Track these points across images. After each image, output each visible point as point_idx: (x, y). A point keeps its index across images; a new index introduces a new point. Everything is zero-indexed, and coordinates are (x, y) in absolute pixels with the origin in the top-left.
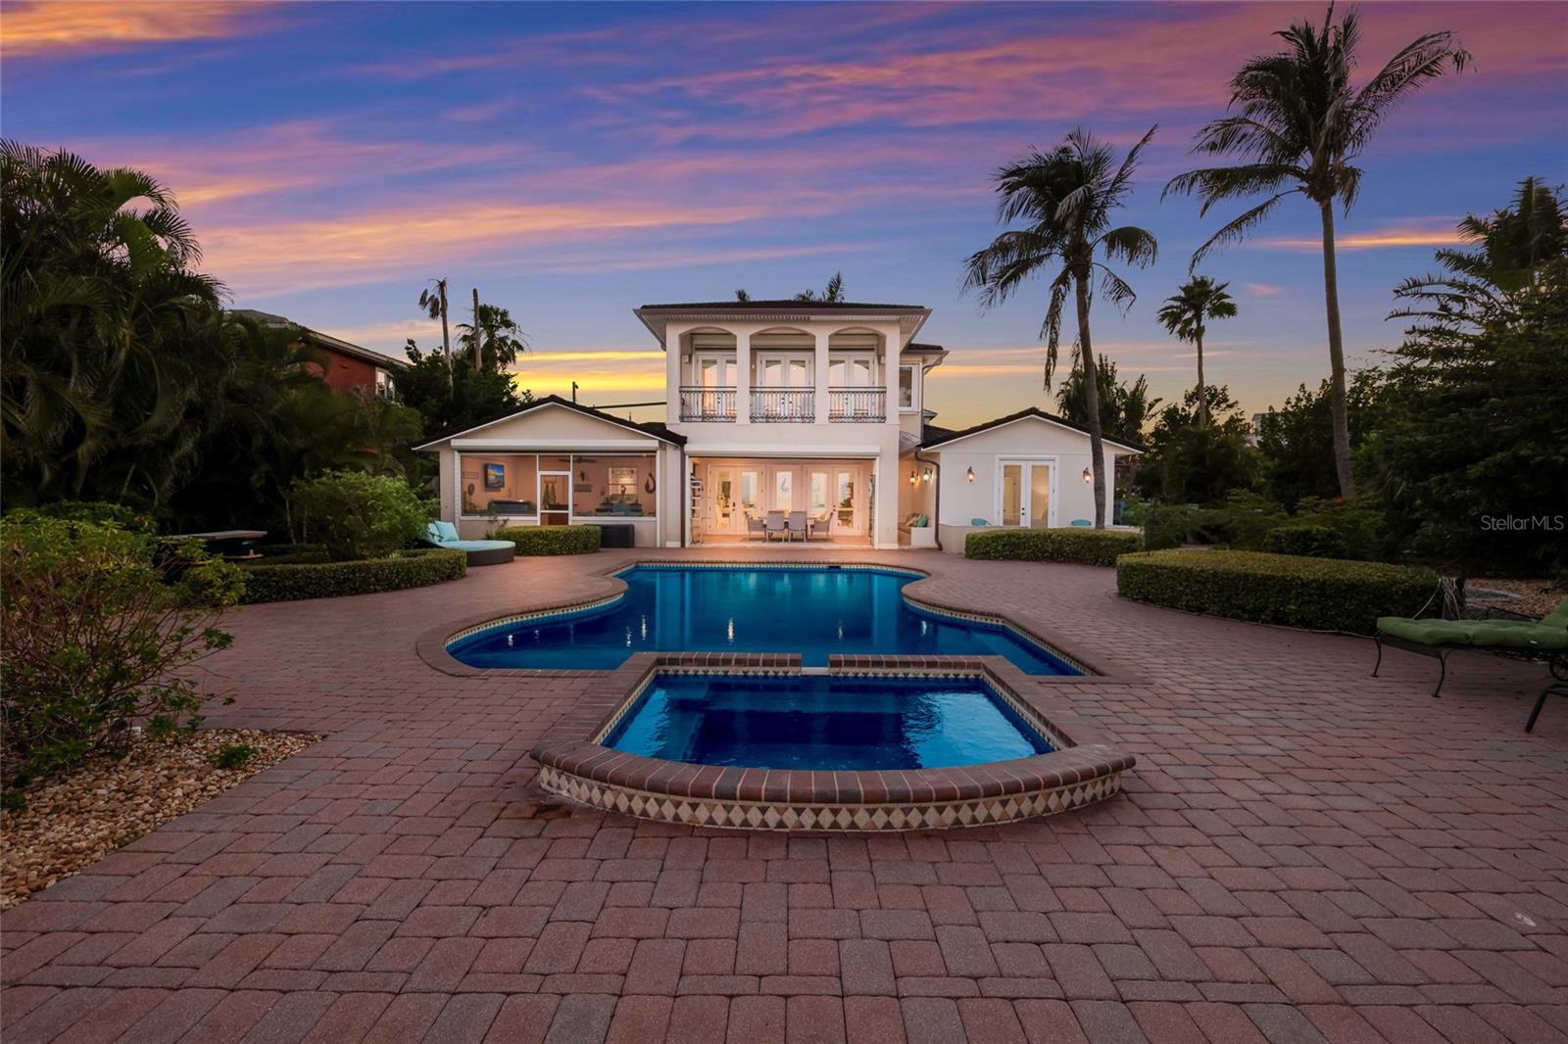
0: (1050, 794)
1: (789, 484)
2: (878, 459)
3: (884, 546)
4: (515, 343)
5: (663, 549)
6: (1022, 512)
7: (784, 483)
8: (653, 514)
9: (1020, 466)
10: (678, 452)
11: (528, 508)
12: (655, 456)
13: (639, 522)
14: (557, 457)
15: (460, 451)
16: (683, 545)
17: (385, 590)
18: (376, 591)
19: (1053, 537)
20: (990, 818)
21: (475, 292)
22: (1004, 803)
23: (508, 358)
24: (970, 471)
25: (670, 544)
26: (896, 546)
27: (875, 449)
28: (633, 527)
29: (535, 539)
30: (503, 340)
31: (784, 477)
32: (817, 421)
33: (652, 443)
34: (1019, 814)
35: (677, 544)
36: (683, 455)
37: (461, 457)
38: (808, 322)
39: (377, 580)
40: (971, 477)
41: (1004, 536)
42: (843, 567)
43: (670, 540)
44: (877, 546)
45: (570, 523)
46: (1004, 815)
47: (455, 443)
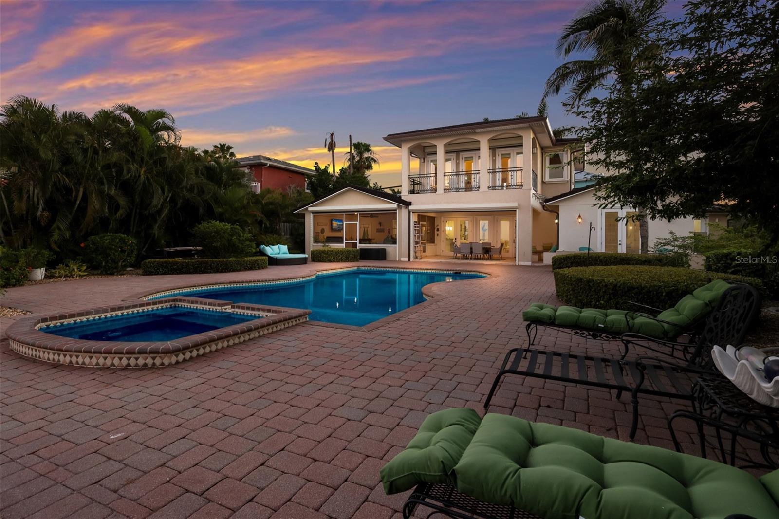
0: (114, 358)
1: (487, 227)
2: (517, 211)
3: (522, 263)
4: (372, 159)
5: (400, 261)
6: (619, 243)
7: (484, 227)
8: (395, 243)
9: (617, 213)
10: (407, 210)
11: (339, 240)
12: (396, 213)
13: (389, 247)
14: (350, 214)
15: (313, 213)
16: (409, 260)
17: (215, 272)
18: (210, 272)
19: (601, 258)
20: (84, 363)
21: (350, 136)
22: (91, 358)
23: (369, 167)
24: (580, 216)
25: (403, 259)
26: (529, 264)
27: (515, 205)
28: (387, 249)
29: (323, 254)
30: (367, 158)
31: (484, 224)
32: (481, 190)
33: (394, 206)
34: (97, 364)
35: (407, 259)
36: (409, 212)
37: (314, 216)
38: (475, 133)
39: (211, 267)
40: (580, 220)
41: (571, 257)
42: (462, 273)
43: (403, 257)
44: (517, 263)
45: (358, 248)
46: (90, 363)
47: (310, 209)
